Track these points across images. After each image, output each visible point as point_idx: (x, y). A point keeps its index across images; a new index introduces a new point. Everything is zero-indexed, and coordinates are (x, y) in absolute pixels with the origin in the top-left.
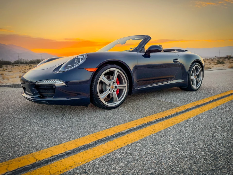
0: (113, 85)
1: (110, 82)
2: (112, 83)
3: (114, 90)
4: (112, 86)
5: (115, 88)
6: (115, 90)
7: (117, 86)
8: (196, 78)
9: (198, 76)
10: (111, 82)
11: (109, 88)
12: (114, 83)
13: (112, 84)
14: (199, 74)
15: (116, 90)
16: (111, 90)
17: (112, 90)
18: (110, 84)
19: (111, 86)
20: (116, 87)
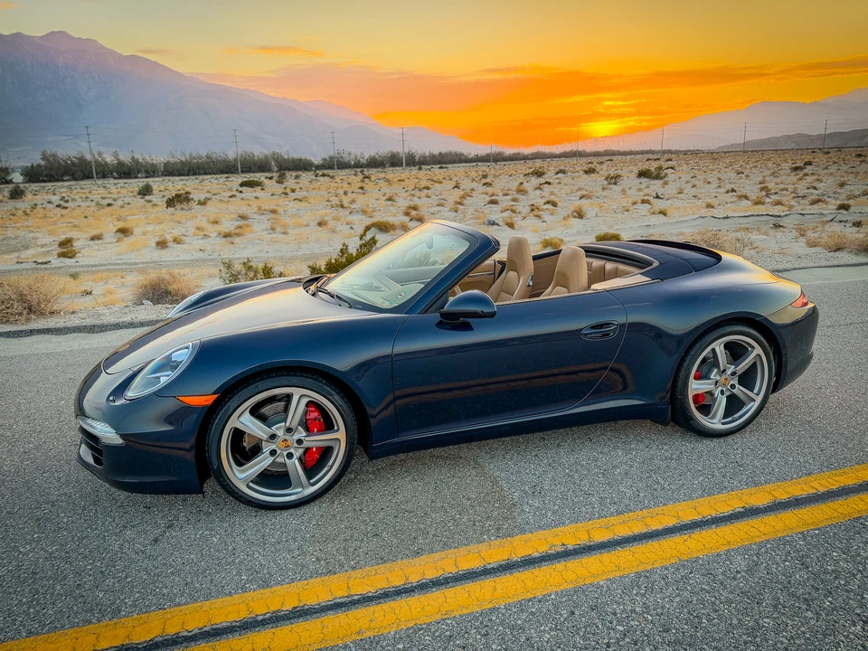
0: (287, 437)
1: (273, 428)
2: (280, 433)
3: (292, 451)
4: (286, 440)
5: (295, 445)
6: (298, 453)
7: (302, 438)
8: (733, 386)
9: (747, 379)
10: (279, 430)
11: (273, 447)
12: (289, 430)
13: (284, 434)
14: (754, 366)
15: (301, 451)
16: (279, 452)
17: (285, 453)
18: (273, 437)
19: (279, 441)
20: (300, 442)
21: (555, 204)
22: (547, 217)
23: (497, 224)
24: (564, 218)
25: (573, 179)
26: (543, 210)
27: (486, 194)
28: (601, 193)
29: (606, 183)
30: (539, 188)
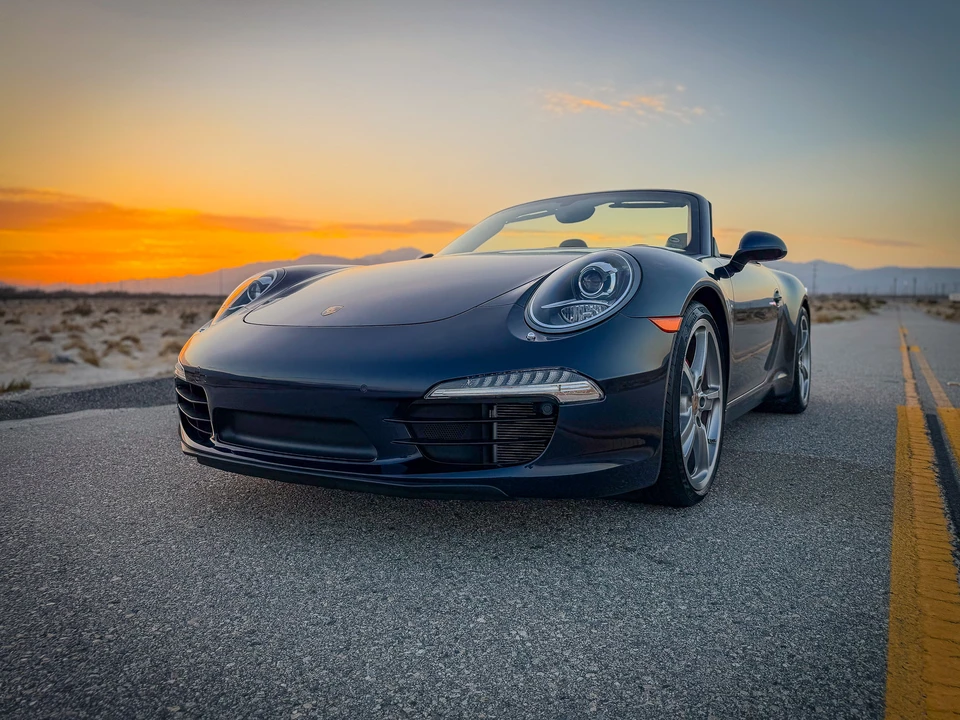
21: (136, 340)
22: (137, 354)
23: (73, 362)
24: (161, 354)
25: (133, 318)
26: (127, 346)
27: (23, 331)
28: (182, 331)
29: (180, 322)
30: (95, 325)
